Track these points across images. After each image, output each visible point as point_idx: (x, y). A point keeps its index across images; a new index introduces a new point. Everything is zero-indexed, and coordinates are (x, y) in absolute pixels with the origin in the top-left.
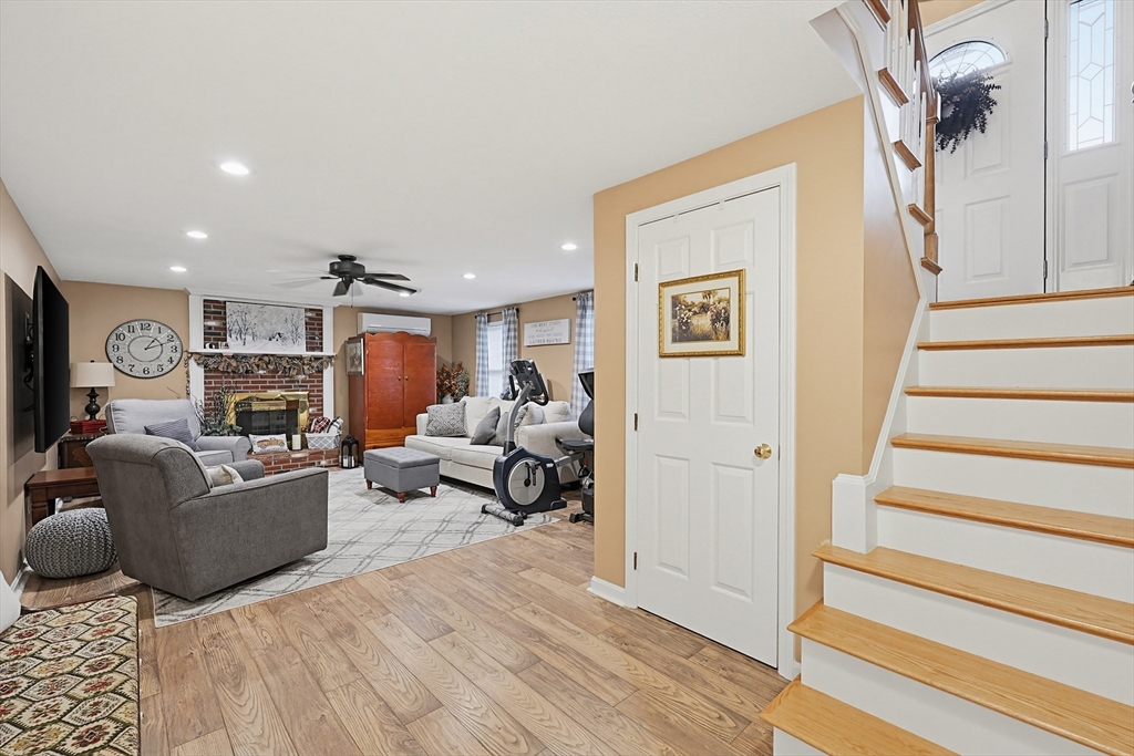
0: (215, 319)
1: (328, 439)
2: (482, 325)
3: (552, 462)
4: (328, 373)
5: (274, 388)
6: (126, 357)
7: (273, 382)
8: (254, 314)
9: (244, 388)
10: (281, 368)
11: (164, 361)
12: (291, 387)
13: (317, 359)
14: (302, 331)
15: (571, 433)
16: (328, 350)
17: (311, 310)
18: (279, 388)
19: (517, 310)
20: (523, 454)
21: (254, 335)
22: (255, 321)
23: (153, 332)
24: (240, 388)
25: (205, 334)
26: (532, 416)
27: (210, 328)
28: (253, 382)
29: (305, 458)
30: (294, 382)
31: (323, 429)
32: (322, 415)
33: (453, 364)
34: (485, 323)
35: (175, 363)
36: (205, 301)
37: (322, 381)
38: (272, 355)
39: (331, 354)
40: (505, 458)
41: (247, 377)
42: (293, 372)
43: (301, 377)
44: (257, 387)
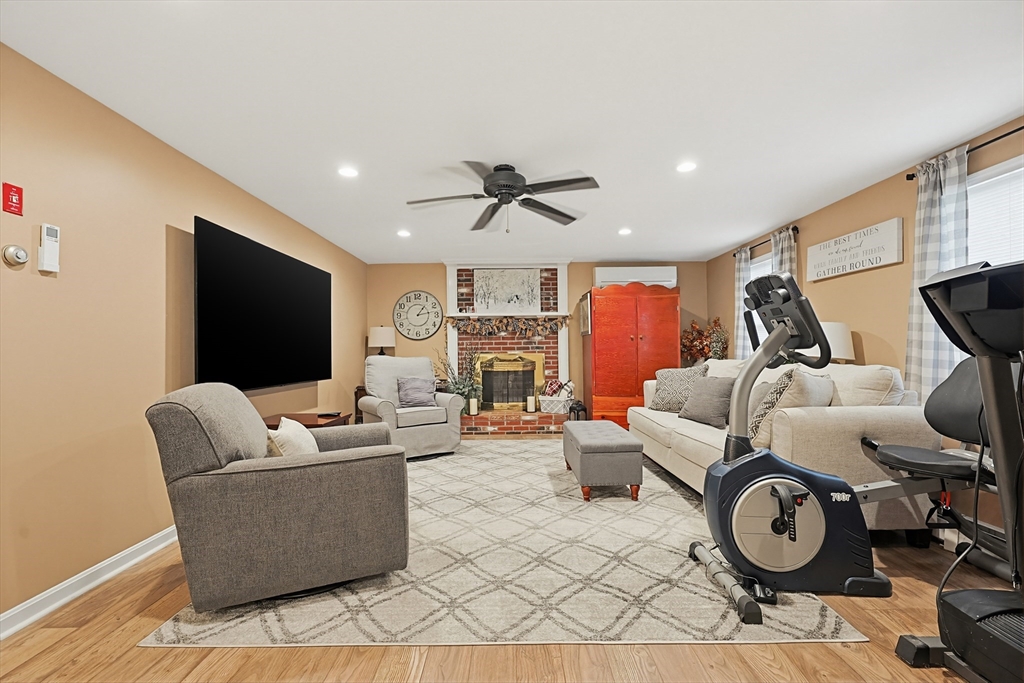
0: (466, 286)
1: (558, 403)
2: (743, 265)
3: (849, 491)
4: (563, 333)
5: (513, 349)
6: (405, 323)
7: (512, 344)
8: (495, 278)
9: (489, 349)
10: (517, 330)
11: (429, 325)
12: (528, 348)
13: (551, 320)
14: (537, 291)
15: (902, 430)
16: (563, 310)
17: (547, 270)
18: (519, 349)
19: (795, 229)
20: (769, 465)
21: (495, 299)
22: (497, 285)
23: (422, 301)
24: (485, 349)
25: (459, 300)
26: (802, 390)
27: (462, 294)
28: (496, 344)
29: (534, 421)
30: (531, 343)
31: (555, 392)
32: (557, 377)
33: (709, 320)
34: (746, 260)
35: (437, 327)
36: (459, 270)
37: (557, 343)
38: (511, 317)
39: (564, 314)
40: (728, 469)
41: (491, 339)
42: (529, 334)
43: (537, 339)
44: (499, 349)
